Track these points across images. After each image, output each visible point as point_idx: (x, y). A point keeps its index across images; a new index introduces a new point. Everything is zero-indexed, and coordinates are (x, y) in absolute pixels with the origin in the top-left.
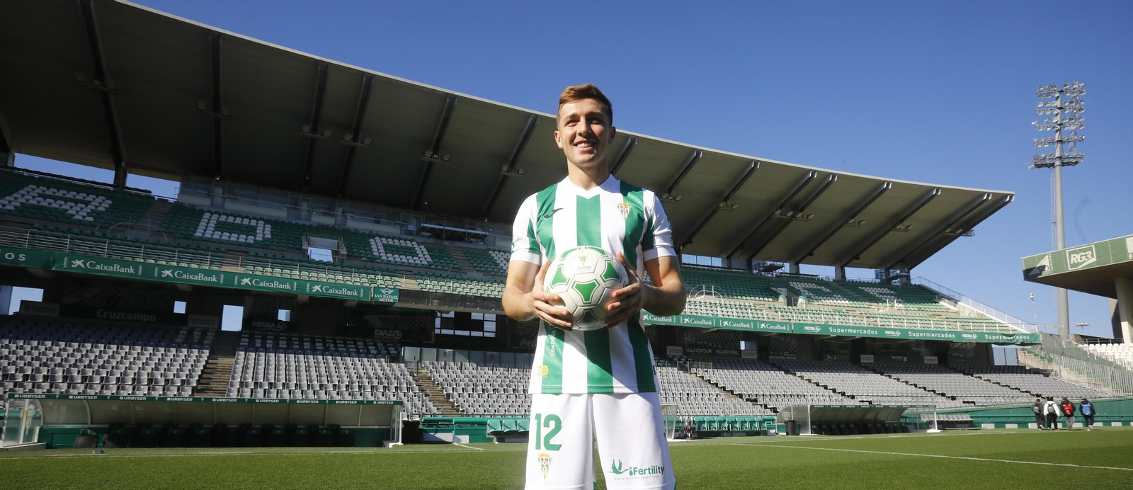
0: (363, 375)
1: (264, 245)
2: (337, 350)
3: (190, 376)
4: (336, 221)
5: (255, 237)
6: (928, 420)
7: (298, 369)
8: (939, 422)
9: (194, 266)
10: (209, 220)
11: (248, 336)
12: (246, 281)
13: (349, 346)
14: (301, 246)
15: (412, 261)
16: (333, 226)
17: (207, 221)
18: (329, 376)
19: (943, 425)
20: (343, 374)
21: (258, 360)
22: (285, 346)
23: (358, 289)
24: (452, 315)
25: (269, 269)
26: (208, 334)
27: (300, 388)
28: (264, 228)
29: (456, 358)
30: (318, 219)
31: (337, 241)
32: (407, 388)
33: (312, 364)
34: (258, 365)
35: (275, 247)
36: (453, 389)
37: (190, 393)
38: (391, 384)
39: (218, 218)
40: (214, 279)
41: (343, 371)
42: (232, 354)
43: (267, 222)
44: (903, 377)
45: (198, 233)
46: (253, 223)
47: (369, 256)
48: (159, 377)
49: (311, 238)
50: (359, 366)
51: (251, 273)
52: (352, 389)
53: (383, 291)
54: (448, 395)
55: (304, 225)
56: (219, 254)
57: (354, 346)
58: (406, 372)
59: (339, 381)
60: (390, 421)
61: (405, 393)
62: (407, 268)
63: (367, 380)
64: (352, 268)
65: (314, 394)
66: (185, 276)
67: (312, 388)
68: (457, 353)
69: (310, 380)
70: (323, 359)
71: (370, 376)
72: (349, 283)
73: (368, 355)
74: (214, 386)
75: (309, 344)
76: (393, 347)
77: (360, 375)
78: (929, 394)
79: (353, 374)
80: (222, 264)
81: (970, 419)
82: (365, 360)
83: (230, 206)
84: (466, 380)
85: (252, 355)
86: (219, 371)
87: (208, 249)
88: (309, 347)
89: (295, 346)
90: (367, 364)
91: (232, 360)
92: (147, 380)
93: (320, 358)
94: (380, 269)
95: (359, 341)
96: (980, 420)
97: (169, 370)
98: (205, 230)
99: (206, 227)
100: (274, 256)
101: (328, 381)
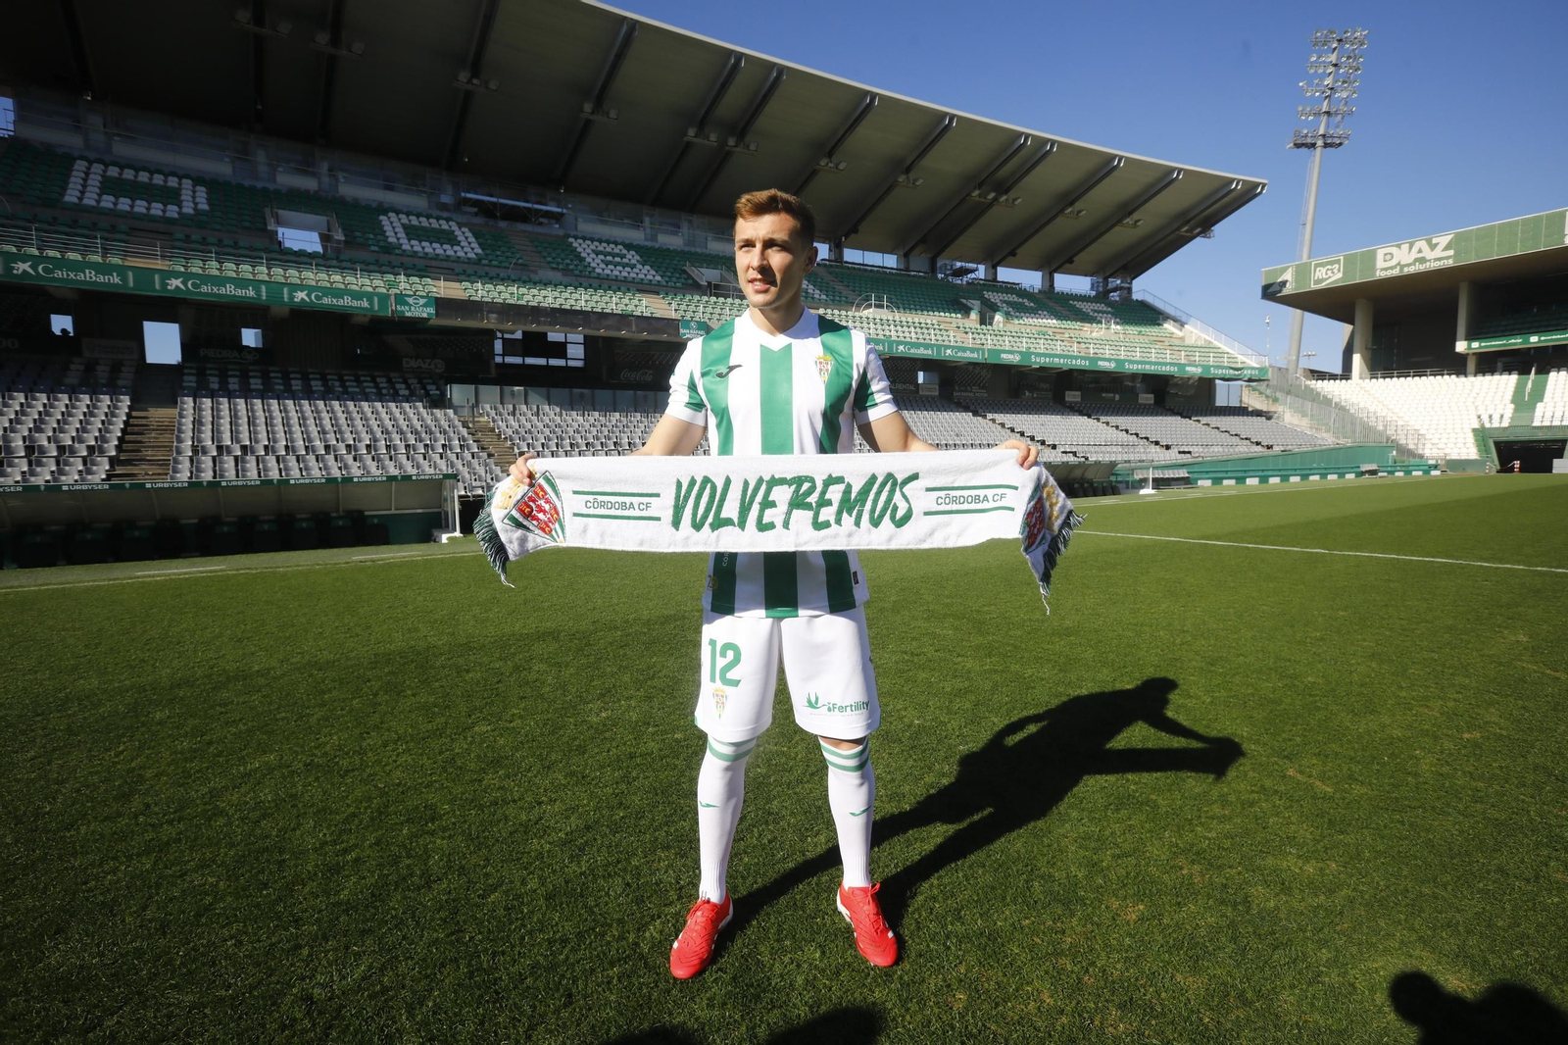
0: (390, 428)
1: (197, 220)
2: (347, 393)
3: (102, 439)
4: (320, 183)
5: (180, 207)
6: (1141, 477)
7: (286, 423)
8: (1154, 480)
9: (72, 256)
10: (87, 174)
11: (194, 371)
12: (175, 283)
13: (365, 384)
14: (265, 224)
15: (450, 252)
16: (316, 192)
17: (83, 175)
18: (338, 431)
19: (1159, 483)
20: (360, 428)
21: (218, 410)
22: (261, 387)
23: (370, 296)
24: (519, 335)
25: (215, 264)
26: (123, 369)
27: (294, 451)
28: (194, 192)
29: (530, 399)
30: (287, 180)
31: (325, 218)
32: (461, 445)
33: (308, 414)
34: (219, 417)
35: (218, 227)
36: (528, 444)
37: (107, 468)
38: (435, 441)
39: (105, 171)
40: (116, 279)
41: (358, 423)
42: (173, 402)
43: (198, 181)
44: (1114, 420)
45: (71, 196)
46: (173, 182)
47: (382, 244)
48: (45, 443)
49: (281, 212)
50: (384, 415)
51: (182, 269)
52: (376, 450)
53: (410, 300)
55: (265, 190)
56: (117, 236)
57: (371, 385)
58: (456, 422)
59: (354, 439)
60: (440, 501)
61: (457, 454)
62: (445, 265)
63: (399, 436)
64: (355, 263)
65: (317, 461)
66: (58, 274)
67: (314, 451)
68: (530, 392)
69: (308, 439)
70: (326, 405)
71: (401, 430)
72: (354, 287)
73: (395, 397)
74: (149, 453)
75: (299, 382)
76: (434, 384)
77: (387, 430)
78: (1142, 442)
79: (375, 428)
80: (126, 254)
81: (1187, 475)
82: (392, 405)
83: (122, 149)
84: (547, 431)
85: (207, 403)
86: (153, 430)
87: (94, 227)
88: (300, 388)
89: (277, 387)
90: (396, 412)
91: (175, 412)
92: (23, 449)
93: (320, 404)
94: (402, 265)
95: (380, 376)
96: (1196, 476)
97: (62, 431)
98: (83, 193)
99: (84, 186)
100: (220, 241)
101: (337, 440)
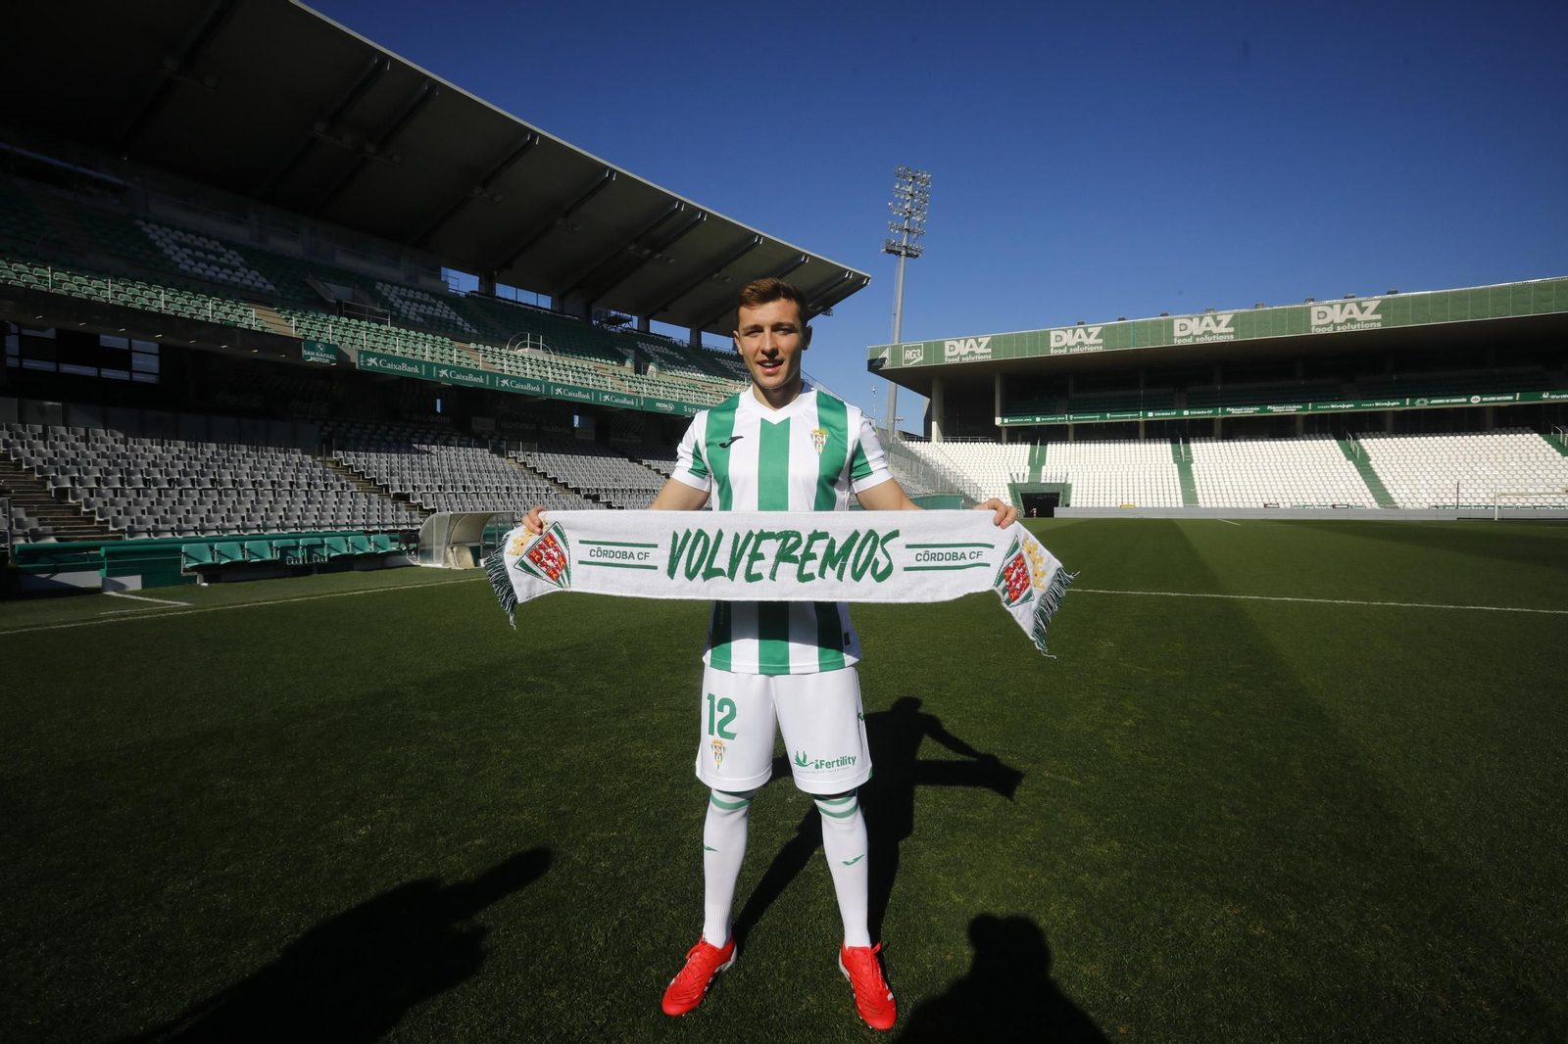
24: (50, 334)
29: (72, 419)
36: (72, 478)
54: (62, 493)
68: (72, 410)
84: (104, 461)
